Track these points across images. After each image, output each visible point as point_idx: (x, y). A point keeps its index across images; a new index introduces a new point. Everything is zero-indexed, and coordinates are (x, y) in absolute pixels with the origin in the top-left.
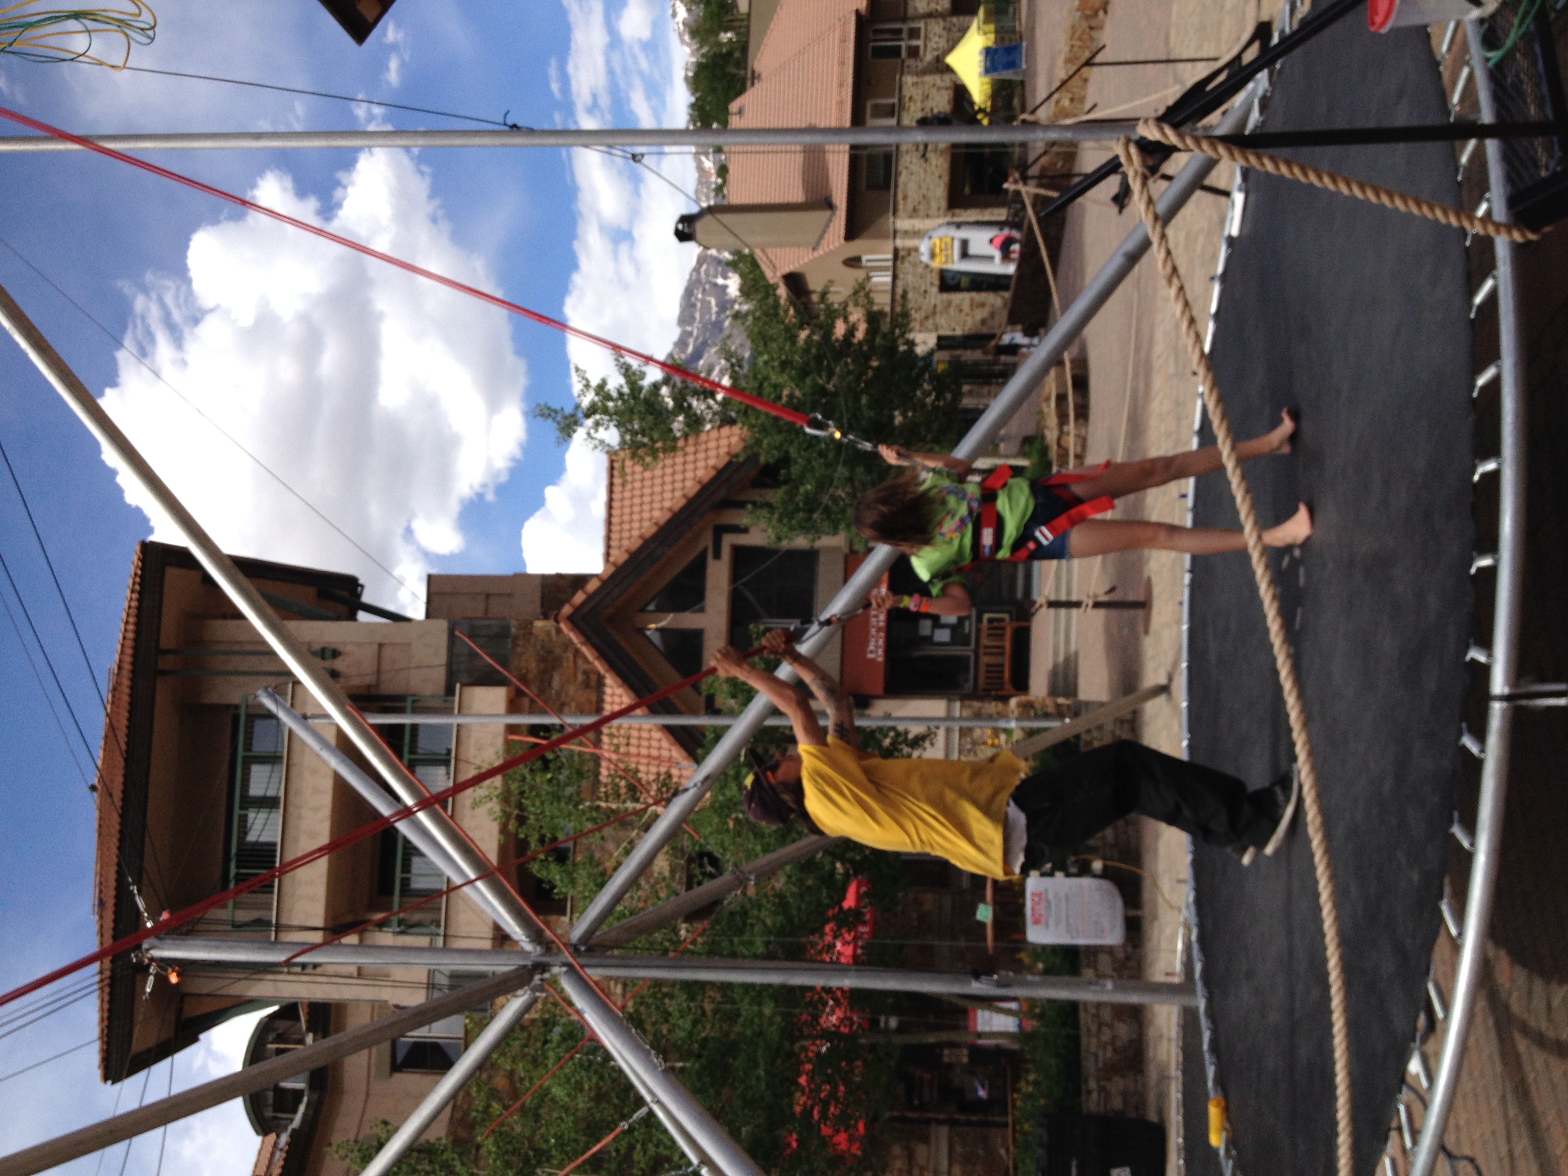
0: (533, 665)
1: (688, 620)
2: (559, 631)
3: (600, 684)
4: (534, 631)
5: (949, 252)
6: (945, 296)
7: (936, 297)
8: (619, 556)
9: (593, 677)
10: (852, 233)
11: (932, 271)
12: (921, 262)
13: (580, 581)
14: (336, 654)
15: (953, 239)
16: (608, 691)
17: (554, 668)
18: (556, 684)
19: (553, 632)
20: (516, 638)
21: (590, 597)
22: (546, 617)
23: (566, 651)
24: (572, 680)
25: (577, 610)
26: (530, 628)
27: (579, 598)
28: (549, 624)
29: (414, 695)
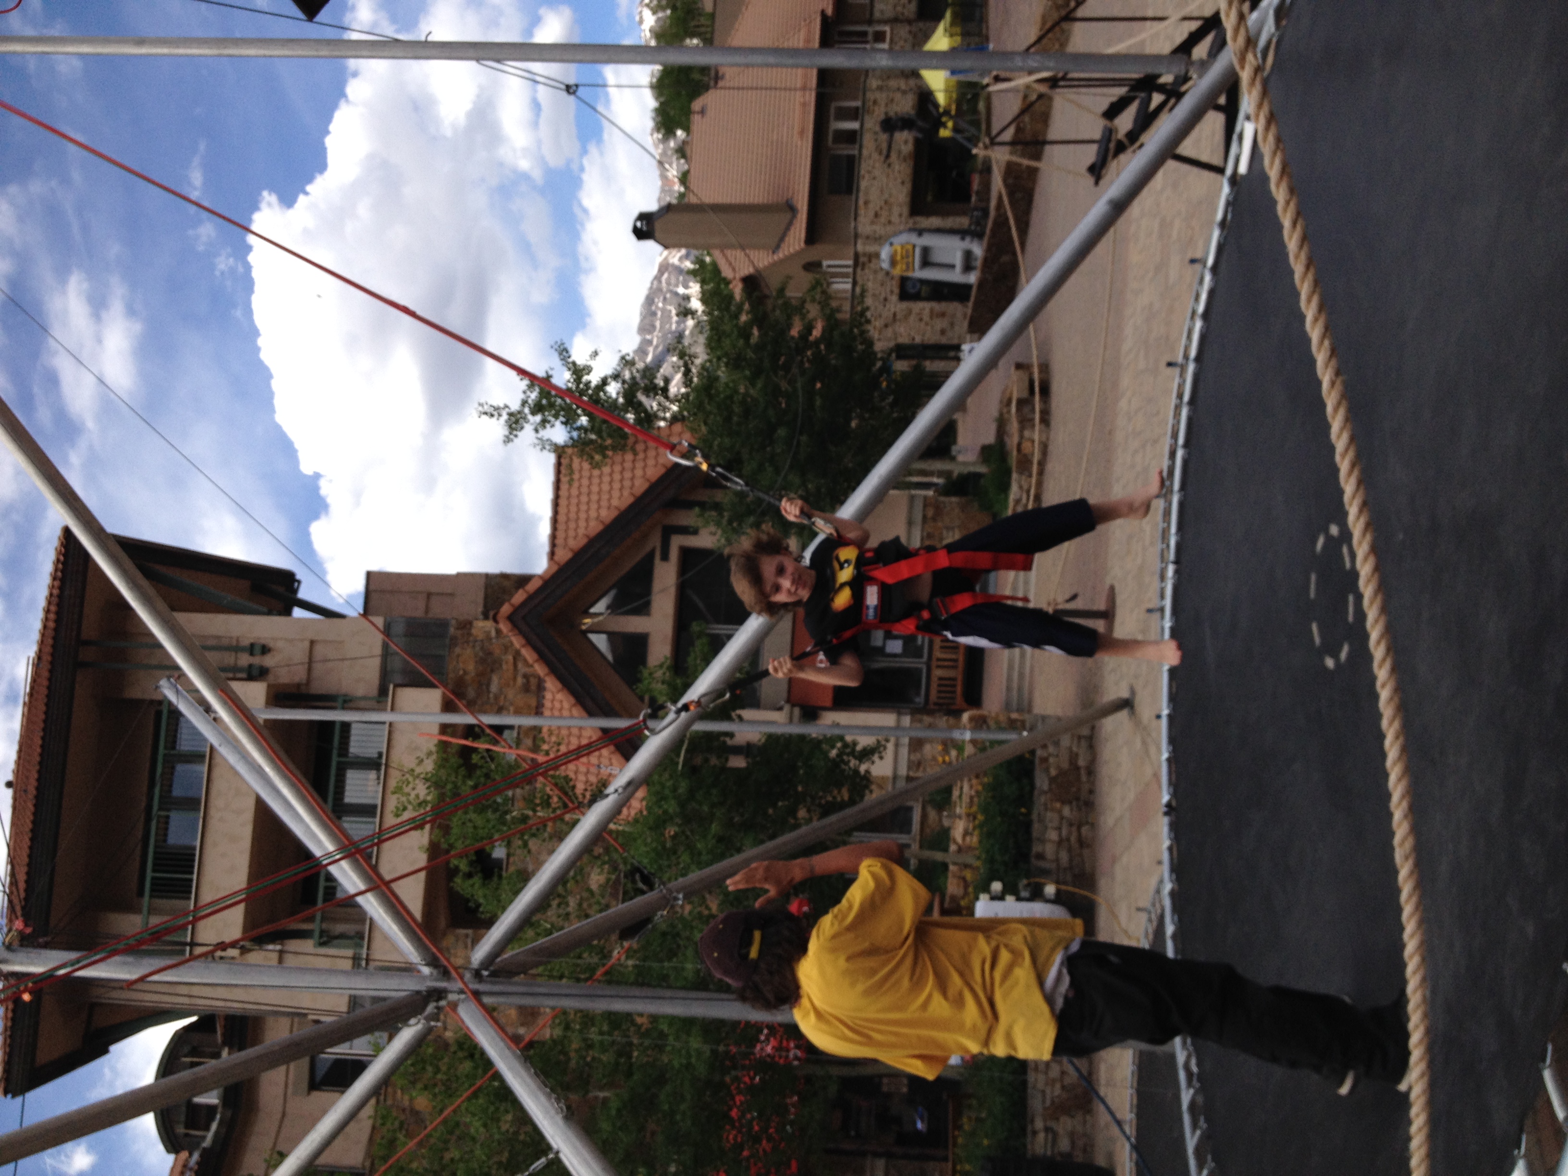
0: (471, 667)
1: (634, 624)
2: (499, 631)
3: (540, 688)
4: (474, 631)
5: (910, 259)
6: (905, 305)
7: (896, 306)
8: (564, 555)
9: (533, 681)
10: (812, 238)
11: (892, 278)
12: (881, 269)
13: (523, 580)
14: (265, 650)
15: (914, 246)
16: (548, 696)
17: (492, 671)
18: (494, 688)
19: (493, 634)
20: (454, 639)
21: (531, 597)
22: (486, 617)
23: (506, 653)
24: (511, 683)
25: (517, 610)
26: (470, 629)
27: (519, 597)
28: (489, 625)
29: (345, 695)
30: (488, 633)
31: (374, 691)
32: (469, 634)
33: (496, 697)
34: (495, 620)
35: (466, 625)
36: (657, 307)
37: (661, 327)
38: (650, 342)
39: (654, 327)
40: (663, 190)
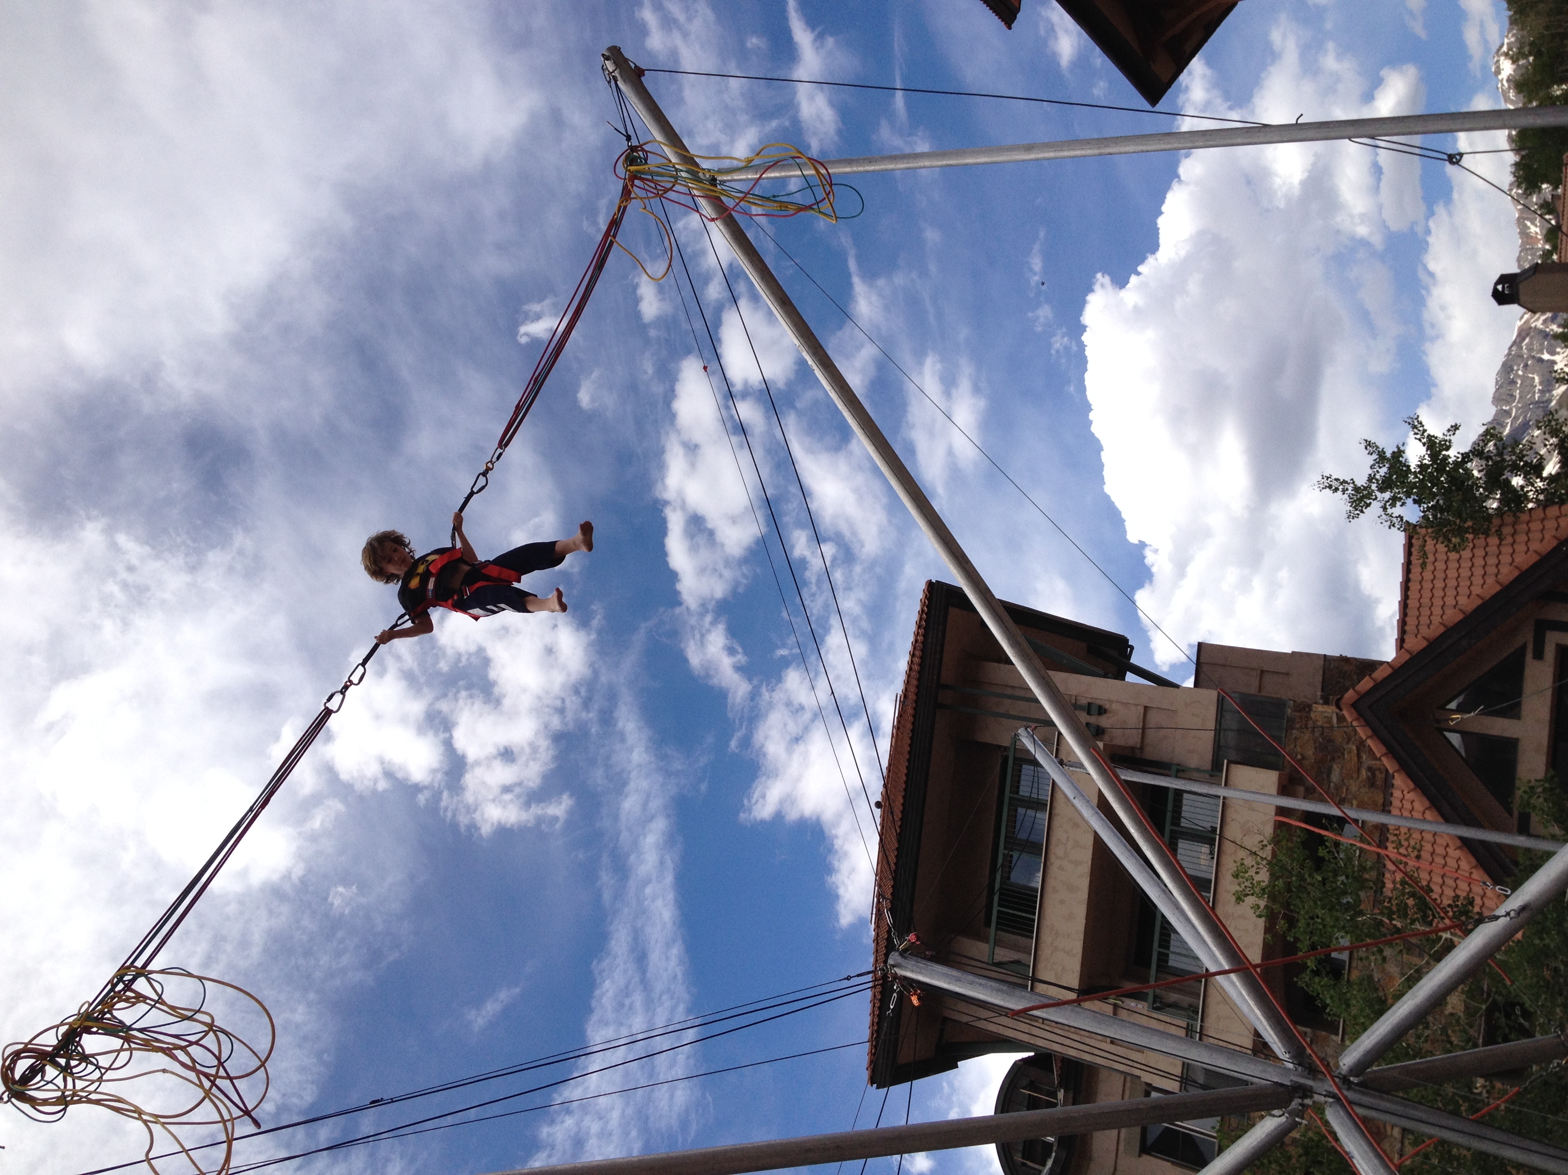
0: (1310, 752)
1: (1500, 727)
2: (1341, 719)
3: (1388, 785)
4: (1312, 715)
8: (1415, 644)
9: (1380, 776)
13: (1369, 666)
14: (1102, 711)
16: (1397, 794)
17: (1333, 759)
18: (1335, 777)
19: (1335, 720)
20: (1291, 720)
21: (1377, 686)
22: (1326, 702)
23: (1347, 743)
24: (1355, 776)
25: (1362, 697)
26: (1309, 712)
27: (1366, 684)
28: (1331, 710)
29: (1179, 765)
30: (1329, 720)
31: (1207, 765)
32: (1308, 718)
33: (1337, 788)
34: (1338, 707)
35: (1304, 708)
36: (1517, 375)
37: (1520, 397)
38: (1508, 413)
39: (1512, 396)
40: (1523, 249)
